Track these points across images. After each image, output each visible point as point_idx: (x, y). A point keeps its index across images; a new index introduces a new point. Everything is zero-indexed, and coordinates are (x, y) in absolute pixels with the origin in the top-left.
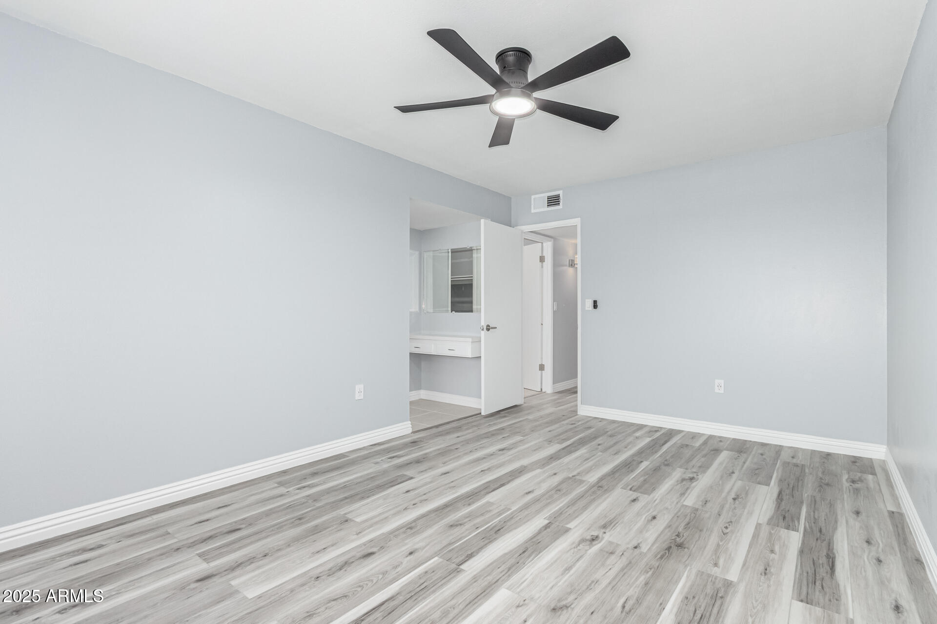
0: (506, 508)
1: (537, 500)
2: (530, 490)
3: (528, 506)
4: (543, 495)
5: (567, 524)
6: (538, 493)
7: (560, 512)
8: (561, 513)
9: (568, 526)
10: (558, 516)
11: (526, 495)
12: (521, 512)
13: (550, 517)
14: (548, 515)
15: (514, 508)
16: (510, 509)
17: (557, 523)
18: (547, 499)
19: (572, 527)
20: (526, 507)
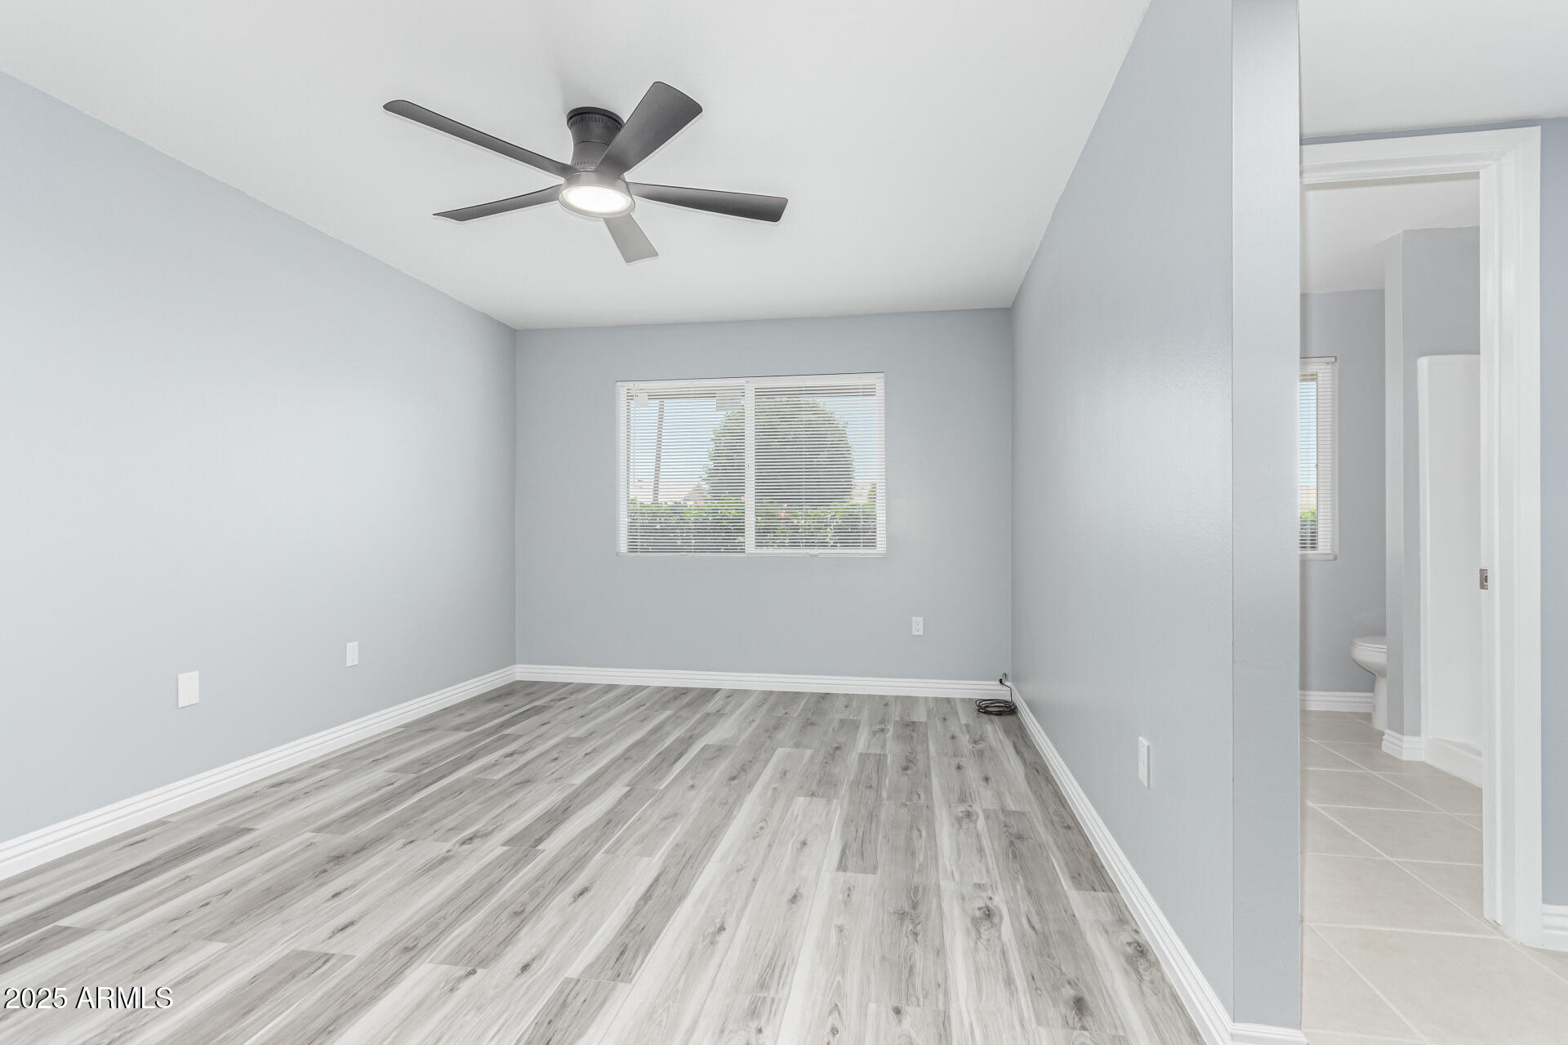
0: (614, 853)
1: (564, 878)
2: (582, 901)
3: (576, 864)
4: (551, 895)
5: (507, 851)
6: (564, 896)
7: (518, 866)
8: (515, 865)
9: (506, 848)
10: (522, 859)
11: (586, 885)
12: (586, 851)
13: (536, 856)
14: (538, 858)
15: (599, 856)
16: (607, 852)
17: (523, 848)
18: (543, 887)
19: (500, 848)
20: (580, 863)
